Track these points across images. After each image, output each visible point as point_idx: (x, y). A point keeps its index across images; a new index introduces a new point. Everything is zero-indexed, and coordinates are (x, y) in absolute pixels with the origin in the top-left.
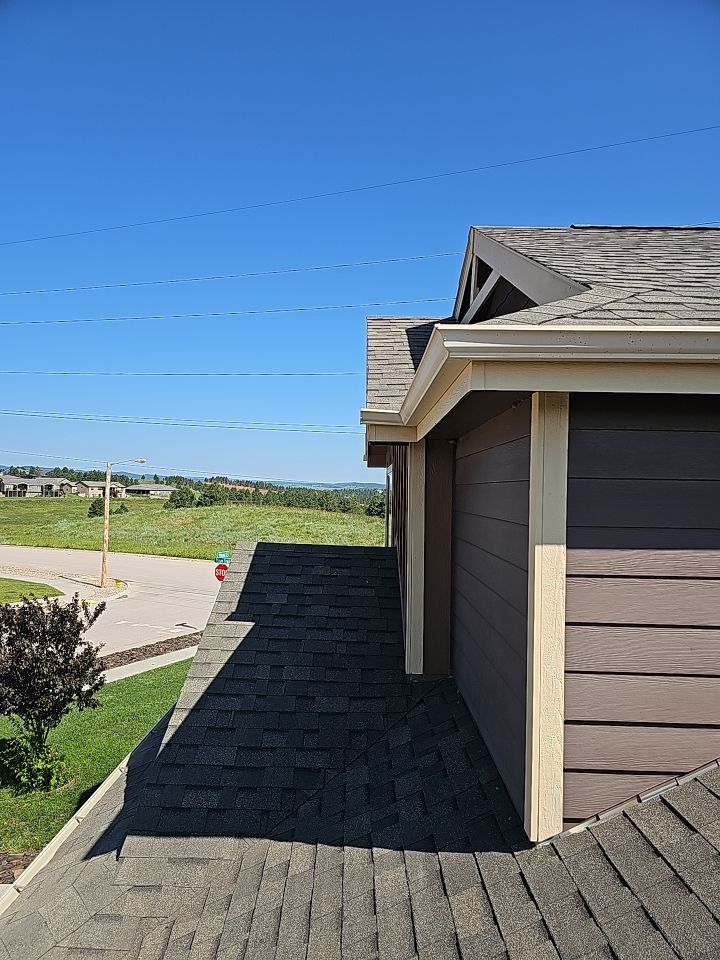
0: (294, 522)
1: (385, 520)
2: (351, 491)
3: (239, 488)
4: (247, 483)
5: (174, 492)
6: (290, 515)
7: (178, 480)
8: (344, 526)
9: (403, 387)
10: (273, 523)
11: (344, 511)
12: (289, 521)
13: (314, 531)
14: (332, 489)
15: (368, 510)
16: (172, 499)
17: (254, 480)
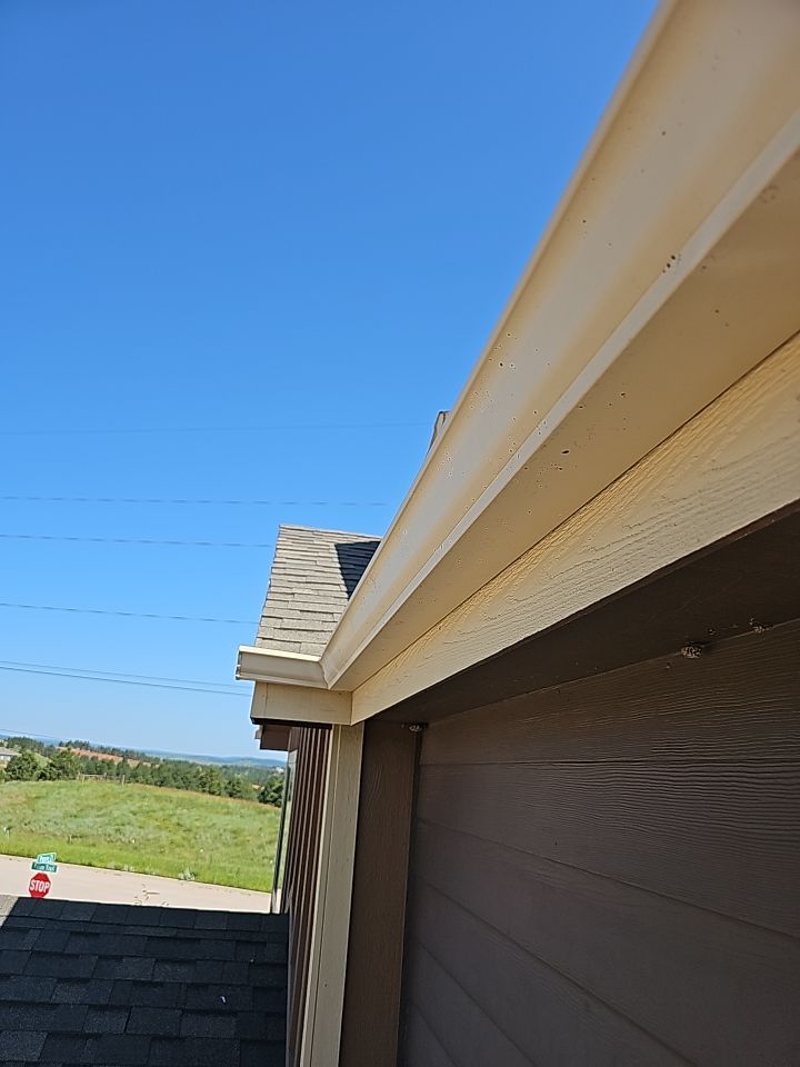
0: (162, 809)
1: (280, 810)
2: (244, 769)
3: (101, 757)
4: (114, 752)
5: (13, 758)
6: (158, 799)
7: (23, 743)
8: (229, 817)
9: (329, 618)
10: (133, 809)
11: (231, 795)
12: (156, 806)
13: (188, 822)
14: (220, 765)
15: (263, 794)
16: (9, 766)
17: (123, 746)
